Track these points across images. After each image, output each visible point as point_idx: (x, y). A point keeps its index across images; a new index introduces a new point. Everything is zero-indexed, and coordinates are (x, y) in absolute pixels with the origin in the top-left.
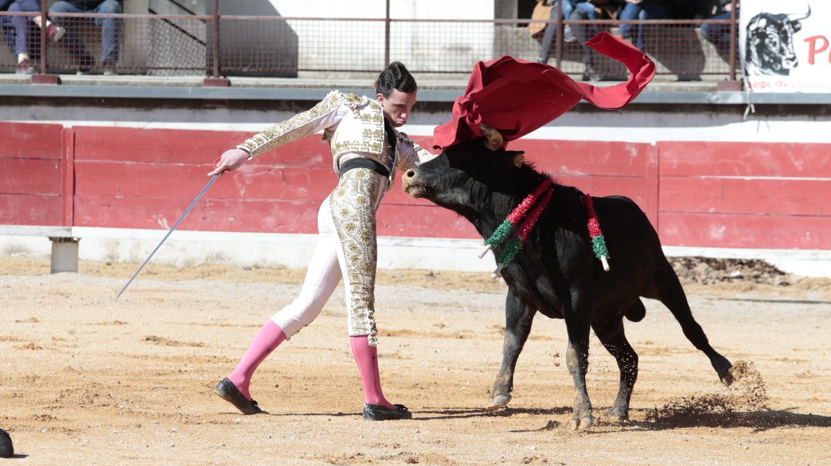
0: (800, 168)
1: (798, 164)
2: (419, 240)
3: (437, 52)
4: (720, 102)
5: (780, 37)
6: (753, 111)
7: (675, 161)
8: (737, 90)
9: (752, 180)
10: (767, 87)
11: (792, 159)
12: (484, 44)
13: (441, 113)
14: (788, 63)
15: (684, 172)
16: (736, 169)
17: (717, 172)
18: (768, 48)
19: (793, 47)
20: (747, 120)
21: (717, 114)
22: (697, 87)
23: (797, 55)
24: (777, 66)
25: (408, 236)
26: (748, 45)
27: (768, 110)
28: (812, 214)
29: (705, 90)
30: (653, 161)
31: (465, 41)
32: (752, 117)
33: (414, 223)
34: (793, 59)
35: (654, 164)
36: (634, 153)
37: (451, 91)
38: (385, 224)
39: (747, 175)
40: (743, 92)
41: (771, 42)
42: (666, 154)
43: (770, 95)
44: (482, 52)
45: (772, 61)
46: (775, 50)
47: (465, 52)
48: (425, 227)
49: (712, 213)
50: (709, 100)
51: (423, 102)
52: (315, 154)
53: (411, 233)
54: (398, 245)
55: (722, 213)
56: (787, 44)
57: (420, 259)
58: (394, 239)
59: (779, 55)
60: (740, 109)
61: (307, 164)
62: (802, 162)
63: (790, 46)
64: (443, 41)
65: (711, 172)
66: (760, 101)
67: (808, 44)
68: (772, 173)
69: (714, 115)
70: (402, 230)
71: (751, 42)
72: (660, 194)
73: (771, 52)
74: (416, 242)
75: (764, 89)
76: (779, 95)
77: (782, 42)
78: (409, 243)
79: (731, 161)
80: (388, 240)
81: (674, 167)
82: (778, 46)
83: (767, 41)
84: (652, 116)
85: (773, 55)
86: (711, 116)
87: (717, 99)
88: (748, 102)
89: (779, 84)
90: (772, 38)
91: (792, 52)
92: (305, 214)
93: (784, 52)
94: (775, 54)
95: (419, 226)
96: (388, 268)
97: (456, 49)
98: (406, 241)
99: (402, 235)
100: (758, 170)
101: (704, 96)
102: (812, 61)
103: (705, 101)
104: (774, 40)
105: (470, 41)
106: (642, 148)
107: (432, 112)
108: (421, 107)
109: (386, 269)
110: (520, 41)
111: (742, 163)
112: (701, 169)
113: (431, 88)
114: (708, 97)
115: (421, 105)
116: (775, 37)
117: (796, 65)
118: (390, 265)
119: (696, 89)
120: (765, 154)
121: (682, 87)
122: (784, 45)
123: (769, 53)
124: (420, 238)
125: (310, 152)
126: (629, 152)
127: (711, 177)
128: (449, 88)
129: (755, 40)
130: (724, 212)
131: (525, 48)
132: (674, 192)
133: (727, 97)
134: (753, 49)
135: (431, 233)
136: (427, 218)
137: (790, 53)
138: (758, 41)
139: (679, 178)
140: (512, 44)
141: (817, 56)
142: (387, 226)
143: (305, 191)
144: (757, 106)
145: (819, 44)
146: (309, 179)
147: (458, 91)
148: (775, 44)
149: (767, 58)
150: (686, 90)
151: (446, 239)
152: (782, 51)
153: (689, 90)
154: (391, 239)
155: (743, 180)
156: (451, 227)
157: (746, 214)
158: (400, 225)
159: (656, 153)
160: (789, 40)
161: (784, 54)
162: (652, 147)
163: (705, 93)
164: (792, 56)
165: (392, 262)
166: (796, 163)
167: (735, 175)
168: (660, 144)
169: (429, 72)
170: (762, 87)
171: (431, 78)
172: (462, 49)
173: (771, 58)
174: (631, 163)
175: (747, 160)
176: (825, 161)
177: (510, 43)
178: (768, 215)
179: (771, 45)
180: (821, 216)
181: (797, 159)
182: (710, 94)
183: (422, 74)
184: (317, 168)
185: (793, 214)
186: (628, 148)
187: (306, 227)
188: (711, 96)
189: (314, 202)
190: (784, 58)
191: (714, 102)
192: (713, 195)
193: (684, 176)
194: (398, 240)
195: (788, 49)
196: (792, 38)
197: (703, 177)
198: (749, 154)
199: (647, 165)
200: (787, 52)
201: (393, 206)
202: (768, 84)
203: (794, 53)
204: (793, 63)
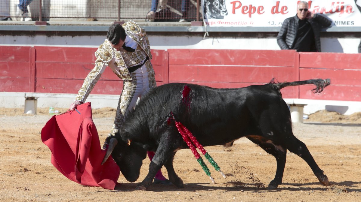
0: (233, 61)
1: (232, 59)
2: (59, 95)
3: (61, 8)
4: (193, 31)
5: (219, 2)
6: (208, 35)
7: (176, 58)
8: (200, 25)
9: (211, 66)
10: (214, 24)
11: (229, 57)
12: (83, 5)
13: (66, 36)
14: (223, 13)
15: (180, 63)
16: (204, 62)
17: (195, 63)
18: (214, 6)
19: (225, 6)
20: (205, 39)
21: (191, 37)
22: (182, 24)
23: (227, 10)
24: (218, 15)
25: (54, 93)
26: (205, 5)
27: (214, 34)
28: (238, 82)
29: (186, 26)
30: (166, 58)
31: (74, 3)
32: (207, 37)
33: (57, 87)
34: (225, 12)
35: (166, 59)
36: (157, 54)
37: (70, 26)
38: (43, 88)
39: (209, 64)
40: (203, 27)
41: (215, 4)
42: (172, 55)
43: (215, 28)
44: (81, 8)
45: (216, 12)
46: (217, 7)
47: (74, 8)
48: (62, 89)
49: (193, 82)
50: (188, 30)
51: (58, 31)
52: (11, 55)
53: (55, 91)
54: (50, 97)
55: (198, 82)
56: (223, 5)
57: (57, 103)
58: (48, 94)
59: (219, 10)
60: (202, 34)
61: (7, 60)
62: (234, 58)
63: (224, 6)
64: (64, 3)
65: (193, 63)
66: (211, 31)
67: (232, 5)
68: (220, 64)
69: (190, 37)
70: (51, 90)
71: (206, 4)
72: (170, 73)
73: (216, 8)
74: (58, 95)
75: (212, 25)
76: (220, 28)
77: (220, 4)
78: (55, 96)
79: (201, 58)
80: (45, 95)
81: (176, 61)
82: (219, 5)
83: (214, 3)
84: (161, 38)
85: (216, 10)
86: (188, 37)
87: (191, 30)
88: (205, 31)
89: (219, 23)
90: (216, 2)
91: (225, 8)
92: (6, 83)
93: (221, 8)
94: (217, 9)
95: (59, 88)
96: (42, 107)
97: (70, 7)
98: (54, 95)
99: (51, 92)
100: (214, 62)
101: (185, 28)
102: (234, 12)
103: (186, 31)
104: (217, 3)
105: (76, 3)
106: (161, 52)
107: (62, 36)
108: (57, 34)
109: (41, 108)
110: (99, 4)
111: (206, 59)
112: (188, 62)
113: (61, 25)
114: (187, 29)
115: (57, 32)
116: (217, 1)
117: (227, 14)
118: (43, 106)
119: (181, 25)
120: (217, 54)
121: (175, 24)
122: (221, 5)
123: (215, 9)
124: (60, 94)
125: (9, 54)
126: (155, 54)
127: (193, 65)
128: (70, 25)
129: (208, 3)
130: (198, 81)
131: (102, 6)
132: (176, 72)
133: (196, 28)
134: (207, 7)
135: (65, 91)
136: (63, 85)
137: (224, 9)
138: (209, 3)
139: (178, 66)
140: (96, 5)
141: (236, 10)
142: (45, 88)
143: (7, 72)
144: (209, 33)
145: (237, 4)
146: (8, 67)
147: (73, 26)
148: (217, 5)
149: (213, 11)
150: (177, 25)
151: (72, 94)
152: (220, 8)
153: (179, 25)
154: (47, 94)
155: (207, 66)
156: (74, 88)
157: (208, 82)
158: (51, 88)
159: (167, 54)
160: (224, 3)
161: (221, 9)
162: (165, 52)
163: (186, 27)
164: (225, 10)
165: (44, 104)
166: (231, 59)
167: (203, 64)
168: (168, 50)
169: (56, 18)
170: (212, 24)
171: (57, 20)
172: (72, 7)
173: (215, 11)
174: (156, 59)
175: (209, 57)
176: (244, 58)
177: (94, 4)
178: (218, 82)
179: (215, 5)
180: (242, 83)
181: (231, 57)
182: (188, 27)
183: (53, 19)
184: (12, 62)
185: (230, 82)
186: (154, 52)
187: (7, 89)
188: (189, 28)
189: (10, 77)
190: (221, 11)
191: (190, 31)
192: (193, 73)
193: (180, 65)
194: (50, 94)
195: (223, 7)
196: (225, 2)
197: (189, 65)
198: (210, 55)
199: (163, 60)
200: (223, 8)
201: (47, 79)
202: (214, 23)
203: (226, 9)
204: (225, 13)
